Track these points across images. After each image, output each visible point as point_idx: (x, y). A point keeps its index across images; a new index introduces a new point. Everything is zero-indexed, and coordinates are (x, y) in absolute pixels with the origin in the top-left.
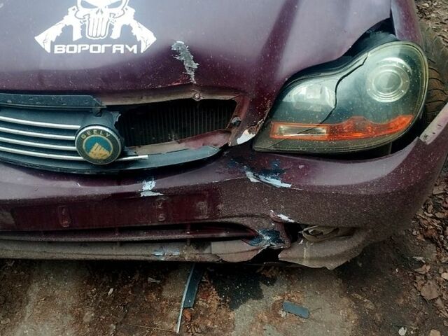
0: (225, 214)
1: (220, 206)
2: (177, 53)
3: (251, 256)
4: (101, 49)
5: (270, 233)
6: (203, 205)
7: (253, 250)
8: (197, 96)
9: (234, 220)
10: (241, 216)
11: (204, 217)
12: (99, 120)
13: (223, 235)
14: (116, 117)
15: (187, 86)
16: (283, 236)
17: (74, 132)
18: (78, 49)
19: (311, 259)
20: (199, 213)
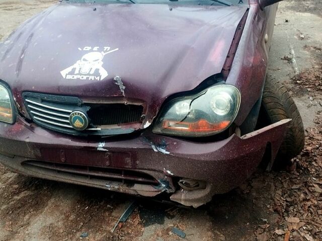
0: (140, 167)
1: (138, 162)
2: (116, 81)
3: (154, 194)
4: (85, 78)
5: (165, 182)
6: (128, 160)
7: (156, 191)
8: (125, 102)
9: (145, 171)
10: (149, 170)
11: (129, 167)
12: (80, 109)
13: (140, 180)
14: (88, 108)
15: (121, 97)
16: (171, 185)
17: (69, 113)
18: (75, 77)
19: (185, 200)
20: (127, 164)
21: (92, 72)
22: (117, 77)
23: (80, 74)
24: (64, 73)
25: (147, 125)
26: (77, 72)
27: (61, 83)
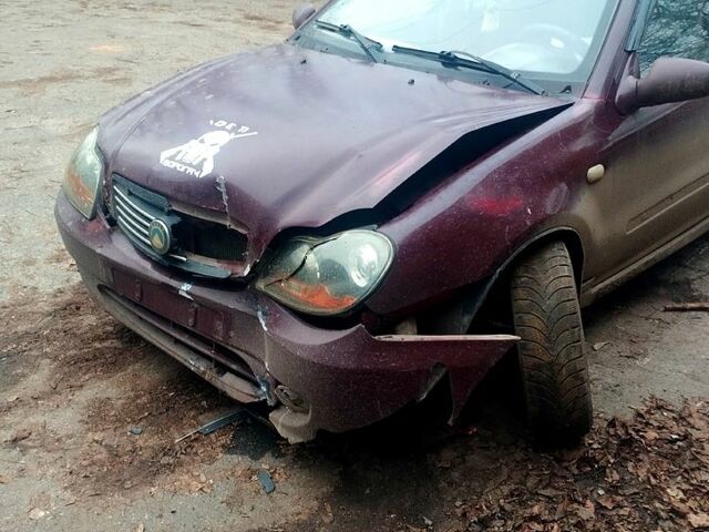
0: (235, 343)
2: (219, 184)
4: (183, 169)
5: (265, 383)
6: (219, 326)
7: (252, 396)
8: (228, 224)
9: (241, 354)
10: (247, 353)
11: (219, 338)
12: (165, 218)
13: (234, 367)
14: (176, 220)
15: (222, 214)
17: (149, 220)
19: (282, 427)
20: (216, 332)
21: (196, 162)
22: (221, 178)
25: (247, 271)
26: (179, 157)
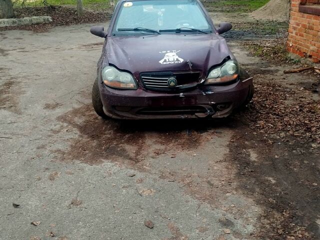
0: (199, 103)
2: (188, 63)
3: (205, 116)
4: (173, 62)
9: (201, 105)
12: (173, 77)
13: (198, 110)
14: (176, 76)
16: (213, 110)
17: (167, 80)
18: (168, 63)
19: (220, 115)
21: (175, 60)
22: (188, 61)
23: (169, 61)
24: (161, 62)
25: (203, 81)
26: (167, 60)
27: (161, 67)
